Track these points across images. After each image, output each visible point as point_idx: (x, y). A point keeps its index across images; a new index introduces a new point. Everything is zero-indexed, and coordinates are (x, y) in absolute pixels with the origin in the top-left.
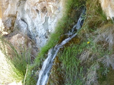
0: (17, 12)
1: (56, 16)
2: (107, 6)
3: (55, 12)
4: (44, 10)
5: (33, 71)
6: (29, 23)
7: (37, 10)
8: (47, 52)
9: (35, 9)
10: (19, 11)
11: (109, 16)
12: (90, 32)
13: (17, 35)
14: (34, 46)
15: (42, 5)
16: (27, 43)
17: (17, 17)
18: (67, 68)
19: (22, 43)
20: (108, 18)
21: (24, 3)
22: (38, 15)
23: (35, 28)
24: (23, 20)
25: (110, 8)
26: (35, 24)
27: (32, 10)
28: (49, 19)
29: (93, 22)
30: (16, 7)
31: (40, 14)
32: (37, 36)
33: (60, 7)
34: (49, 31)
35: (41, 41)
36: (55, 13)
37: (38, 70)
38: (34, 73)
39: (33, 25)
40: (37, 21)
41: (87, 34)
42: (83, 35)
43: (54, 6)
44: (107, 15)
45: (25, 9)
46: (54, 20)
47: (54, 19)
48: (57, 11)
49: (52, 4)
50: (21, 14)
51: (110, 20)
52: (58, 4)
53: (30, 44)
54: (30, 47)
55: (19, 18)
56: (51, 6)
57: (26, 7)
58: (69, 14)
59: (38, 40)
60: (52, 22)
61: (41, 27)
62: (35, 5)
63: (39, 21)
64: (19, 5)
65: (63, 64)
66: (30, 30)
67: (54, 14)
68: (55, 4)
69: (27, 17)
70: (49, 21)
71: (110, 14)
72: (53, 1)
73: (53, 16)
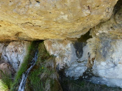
0: (2, 52)
1: (22, 53)
2: (50, 49)
4: (16, 51)
5: (14, 87)
6: (9, 57)
7: (13, 51)
8: (21, 75)
9: (11, 51)
10: (3, 51)
12: (42, 62)
13: (3, 64)
14: (12, 68)
15: (15, 49)
16: (8, 67)
17: (2, 54)
18: (34, 84)
19: (6, 67)
20: (50, 55)
21: (6, 48)
22: (13, 54)
23: (12, 59)
24: (5, 56)
25: (51, 50)
26: (12, 57)
27: (10, 51)
28: (19, 55)
29: (43, 57)
30: (1, 50)
31: (14, 53)
32: (13, 63)
33: (24, 49)
34: (19, 60)
35: (15, 65)
37: (17, 86)
38: (15, 88)
39: (11, 58)
40: (13, 56)
41: (41, 63)
42: (39, 64)
44: (50, 53)
45: (7, 51)
48: (23, 51)
50: (4, 53)
51: (51, 56)
53: (10, 67)
54: (10, 68)
55: (3, 55)
56: (20, 49)
57: (7, 50)
58: (30, 53)
59: (13, 64)
61: (15, 59)
62: (12, 49)
63: (14, 56)
64: (3, 48)
65: (32, 82)
66: (9, 60)
68: (22, 48)
69: (7, 54)
70: (19, 56)
71: (51, 53)
72: (21, 47)
73: (21, 54)
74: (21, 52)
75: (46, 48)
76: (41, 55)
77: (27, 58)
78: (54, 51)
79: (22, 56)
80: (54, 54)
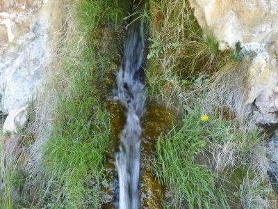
1: (21, 48)
2: (223, 15)
3: (22, 37)
11: (226, 40)
20: (222, 47)
33: (41, 22)
36: (20, 42)
43: (16, 23)
46: (12, 62)
47: (15, 59)
48: (30, 35)
49: (12, 16)
52: (34, 16)
56: (8, 23)
58: (96, 42)
60: (8, 66)
67: (14, 45)
71: (228, 36)
72: (16, 9)
73: (12, 50)
74: (11, 38)
75: (192, 11)
76: (173, 50)
77: (87, 67)
78: (252, 26)
79: (18, 62)
80: (248, 40)
